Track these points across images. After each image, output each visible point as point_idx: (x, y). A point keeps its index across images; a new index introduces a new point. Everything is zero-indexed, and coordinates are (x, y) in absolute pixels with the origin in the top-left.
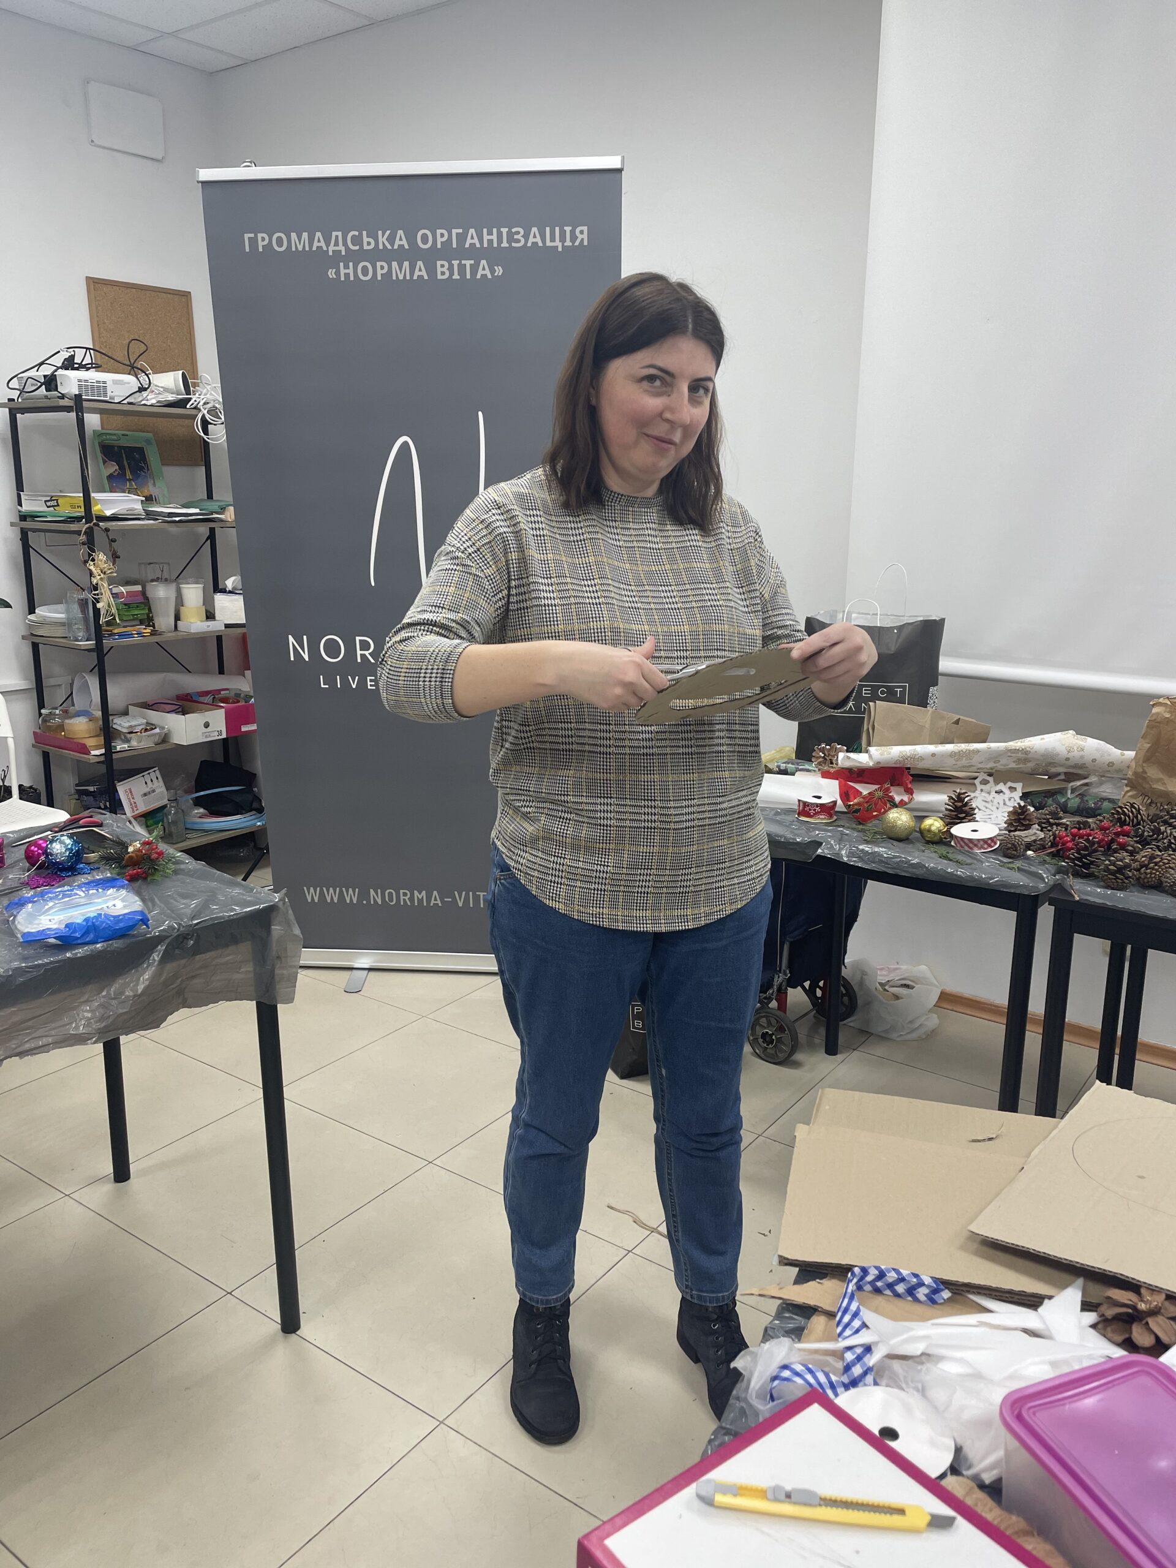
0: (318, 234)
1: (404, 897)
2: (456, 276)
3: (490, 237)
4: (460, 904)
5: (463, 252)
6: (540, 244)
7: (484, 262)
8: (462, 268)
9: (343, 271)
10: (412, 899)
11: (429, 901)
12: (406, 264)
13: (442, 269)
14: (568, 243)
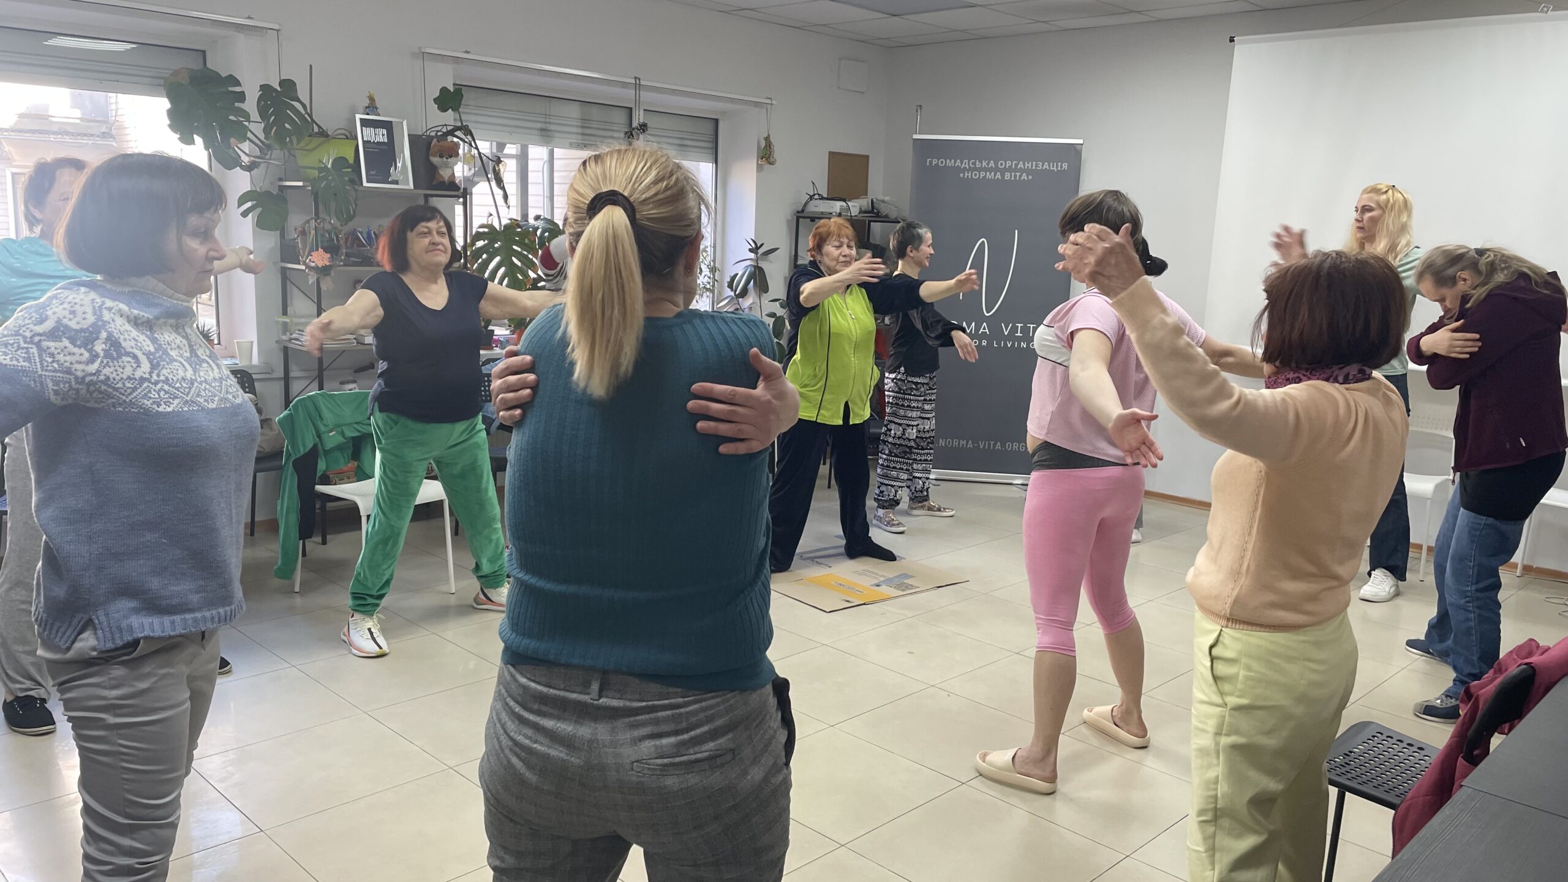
0: (958, 161)
1: (955, 444)
2: (1013, 178)
3: (1028, 165)
4: (981, 447)
5: (1016, 170)
6: (1048, 168)
7: (1025, 174)
8: (1015, 176)
9: (966, 174)
10: (959, 444)
11: (967, 444)
12: (993, 173)
13: (1007, 176)
14: (1059, 169)
